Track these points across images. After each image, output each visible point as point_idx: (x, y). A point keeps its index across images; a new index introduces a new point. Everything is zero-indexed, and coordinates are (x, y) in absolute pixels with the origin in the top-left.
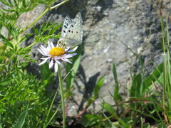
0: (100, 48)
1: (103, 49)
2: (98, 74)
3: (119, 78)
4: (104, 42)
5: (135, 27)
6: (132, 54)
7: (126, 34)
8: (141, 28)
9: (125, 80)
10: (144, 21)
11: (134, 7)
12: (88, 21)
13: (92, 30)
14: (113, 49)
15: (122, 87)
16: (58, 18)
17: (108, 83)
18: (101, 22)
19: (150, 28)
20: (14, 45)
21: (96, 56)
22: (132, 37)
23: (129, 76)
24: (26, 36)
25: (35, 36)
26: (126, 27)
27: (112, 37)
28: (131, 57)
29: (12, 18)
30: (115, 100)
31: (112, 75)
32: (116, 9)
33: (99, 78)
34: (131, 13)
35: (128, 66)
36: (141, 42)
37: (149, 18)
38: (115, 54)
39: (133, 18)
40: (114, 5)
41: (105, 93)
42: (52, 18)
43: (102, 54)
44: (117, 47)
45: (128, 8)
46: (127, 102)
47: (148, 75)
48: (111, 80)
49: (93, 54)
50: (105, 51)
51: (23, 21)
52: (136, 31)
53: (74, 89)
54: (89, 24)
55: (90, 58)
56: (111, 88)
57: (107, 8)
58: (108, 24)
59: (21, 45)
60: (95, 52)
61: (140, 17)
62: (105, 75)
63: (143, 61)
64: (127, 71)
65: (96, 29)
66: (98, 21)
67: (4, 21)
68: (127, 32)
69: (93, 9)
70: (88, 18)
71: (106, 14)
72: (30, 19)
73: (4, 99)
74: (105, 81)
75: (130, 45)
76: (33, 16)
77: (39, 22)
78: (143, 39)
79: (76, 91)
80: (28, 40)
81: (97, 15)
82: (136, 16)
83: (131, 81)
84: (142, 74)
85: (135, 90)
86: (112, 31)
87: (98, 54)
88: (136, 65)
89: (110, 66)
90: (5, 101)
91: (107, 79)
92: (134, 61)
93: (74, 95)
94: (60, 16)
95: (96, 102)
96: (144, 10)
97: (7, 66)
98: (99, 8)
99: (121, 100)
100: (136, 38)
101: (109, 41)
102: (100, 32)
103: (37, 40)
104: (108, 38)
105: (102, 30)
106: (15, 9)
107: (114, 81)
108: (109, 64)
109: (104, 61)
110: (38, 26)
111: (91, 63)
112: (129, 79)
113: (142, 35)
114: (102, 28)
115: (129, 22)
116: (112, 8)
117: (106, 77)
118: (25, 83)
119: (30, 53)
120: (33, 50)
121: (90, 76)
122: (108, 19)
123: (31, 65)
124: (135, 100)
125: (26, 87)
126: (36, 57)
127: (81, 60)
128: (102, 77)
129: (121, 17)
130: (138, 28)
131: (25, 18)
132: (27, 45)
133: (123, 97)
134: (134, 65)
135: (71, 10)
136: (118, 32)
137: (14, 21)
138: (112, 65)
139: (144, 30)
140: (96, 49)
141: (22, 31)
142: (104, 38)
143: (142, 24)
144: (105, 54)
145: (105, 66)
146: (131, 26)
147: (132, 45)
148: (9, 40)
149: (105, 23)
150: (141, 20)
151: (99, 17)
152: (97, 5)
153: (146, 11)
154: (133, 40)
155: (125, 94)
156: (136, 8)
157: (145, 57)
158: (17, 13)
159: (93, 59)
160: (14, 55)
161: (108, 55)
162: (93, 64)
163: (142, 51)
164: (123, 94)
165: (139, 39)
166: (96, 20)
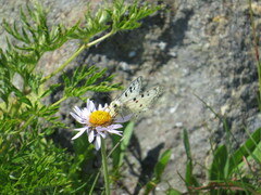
0: (164, 105)
1: (169, 107)
2: (161, 146)
3: (193, 152)
4: (170, 97)
5: (217, 74)
6: (213, 115)
7: (204, 85)
8: (227, 76)
9: (202, 155)
10: (232, 65)
11: (216, 44)
12: (146, 65)
13: (152, 78)
14: (185, 107)
15: (197, 166)
16: (100, 60)
17: (176, 159)
18: (165, 66)
19: (241, 76)
20: (33, 102)
21: (159, 119)
22: (213, 90)
23: (209, 148)
24: (51, 88)
25: (66, 88)
26: (205, 75)
27: (183, 89)
28: (211, 120)
29: (30, 61)
30: (187, 184)
31: (182, 147)
32: (190, 47)
33: (162, 151)
34: (212, 53)
35: (207, 134)
36: (227, 96)
37: (239, 60)
38: (188, 115)
39: (214, 60)
40: (185, 41)
41: (171, 174)
42: (91, 60)
43: (167, 115)
44: (190, 104)
45: (207, 45)
46: (205, 188)
47: (238, 147)
48: (182, 154)
49: (154, 115)
50: (173, 110)
51: (47, 65)
52: (219, 81)
53: (125, 168)
54: (147, 70)
55: (149, 121)
56: (181, 167)
57: (175, 44)
58: (177, 70)
59: (44, 102)
60: (156, 112)
61: (225, 59)
62: (172, 147)
63: (230, 126)
64: (206, 141)
65: (159, 77)
66: (161, 65)
67: (17, 66)
68: (206, 82)
69: (154, 46)
70: (145, 61)
71: (173, 54)
72: (57, 62)
73: (18, 183)
74: (172, 157)
75: (211, 101)
76: (61, 57)
77: (72, 66)
78: (230, 92)
79: (127, 172)
80: (54, 93)
81: (160, 55)
82: (220, 58)
83: (211, 157)
84: (228, 146)
85: (217, 170)
86: (182, 81)
87: (162, 115)
88: (219, 133)
89: (179, 133)
90: (19, 187)
91: (175, 152)
92: (215, 125)
93: (124, 177)
94: (104, 58)
95: (158, 189)
96: (232, 49)
97: (22, 134)
98: (163, 45)
99: (196, 185)
100: (218, 91)
101: (178, 96)
102: (164, 82)
103: (68, 93)
104: (176, 92)
105: (167, 79)
106: (33, 47)
107: (185, 156)
108: (177, 130)
109: (170, 127)
110: (69, 73)
111: (150, 129)
112: (208, 153)
113: (228, 86)
114: (167, 75)
115: (208, 66)
116: (182, 45)
117: (173, 150)
118: (50, 159)
119: (58, 114)
120: (61, 109)
121: (149, 148)
122: (177, 62)
123: (60, 131)
124: (217, 185)
125: (51, 165)
126: (67, 119)
127: (136, 125)
128: (168, 151)
129: (196, 58)
130: (223, 76)
131: (50, 61)
132: (53, 101)
133: (200, 181)
134: (217, 132)
135: (120, 48)
136: (191, 82)
137: (32, 66)
138: (182, 131)
139: (231, 78)
140: (159, 108)
141: (45, 80)
142: (171, 91)
143: (229, 70)
144: (171, 115)
145: (172, 134)
146: (212, 72)
147: (213, 101)
148: (26, 93)
149: (171, 68)
150: (227, 63)
151: (162, 59)
152: (160, 40)
153: (235, 49)
154: (215, 94)
155: (202, 176)
156: (220, 45)
157: (232, 119)
158: (37, 53)
159: (153, 123)
160: (33, 117)
161: (176, 117)
162: (153, 130)
163: (229, 111)
164: (199, 176)
165: (225, 92)
166: (158, 63)
